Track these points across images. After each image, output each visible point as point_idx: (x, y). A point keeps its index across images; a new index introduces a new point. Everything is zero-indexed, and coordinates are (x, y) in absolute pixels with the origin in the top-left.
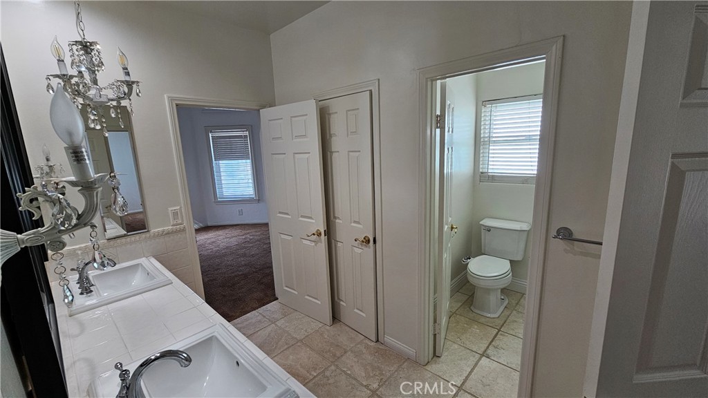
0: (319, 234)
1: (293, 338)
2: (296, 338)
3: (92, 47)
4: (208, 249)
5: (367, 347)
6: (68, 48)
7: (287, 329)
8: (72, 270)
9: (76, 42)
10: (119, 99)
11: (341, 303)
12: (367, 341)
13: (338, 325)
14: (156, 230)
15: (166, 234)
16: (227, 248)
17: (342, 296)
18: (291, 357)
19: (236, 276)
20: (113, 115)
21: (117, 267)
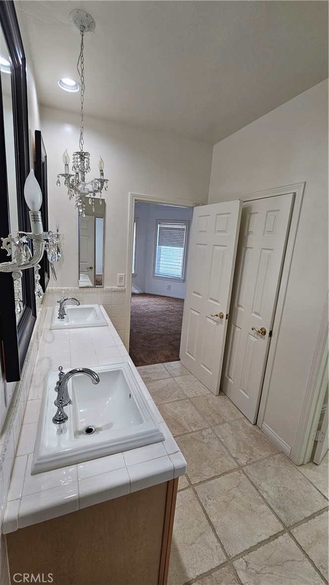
0: (222, 317)
1: (184, 394)
2: (186, 395)
3: (85, 156)
4: (141, 310)
5: (244, 426)
6: (73, 157)
7: (181, 386)
8: (58, 302)
9: (77, 152)
10: (95, 192)
11: (230, 380)
12: (245, 421)
13: (223, 398)
14: (108, 287)
15: (114, 291)
16: (154, 312)
17: (232, 374)
18: (179, 408)
19: (155, 334)
20: (90, 203)
21: (80, 306)
